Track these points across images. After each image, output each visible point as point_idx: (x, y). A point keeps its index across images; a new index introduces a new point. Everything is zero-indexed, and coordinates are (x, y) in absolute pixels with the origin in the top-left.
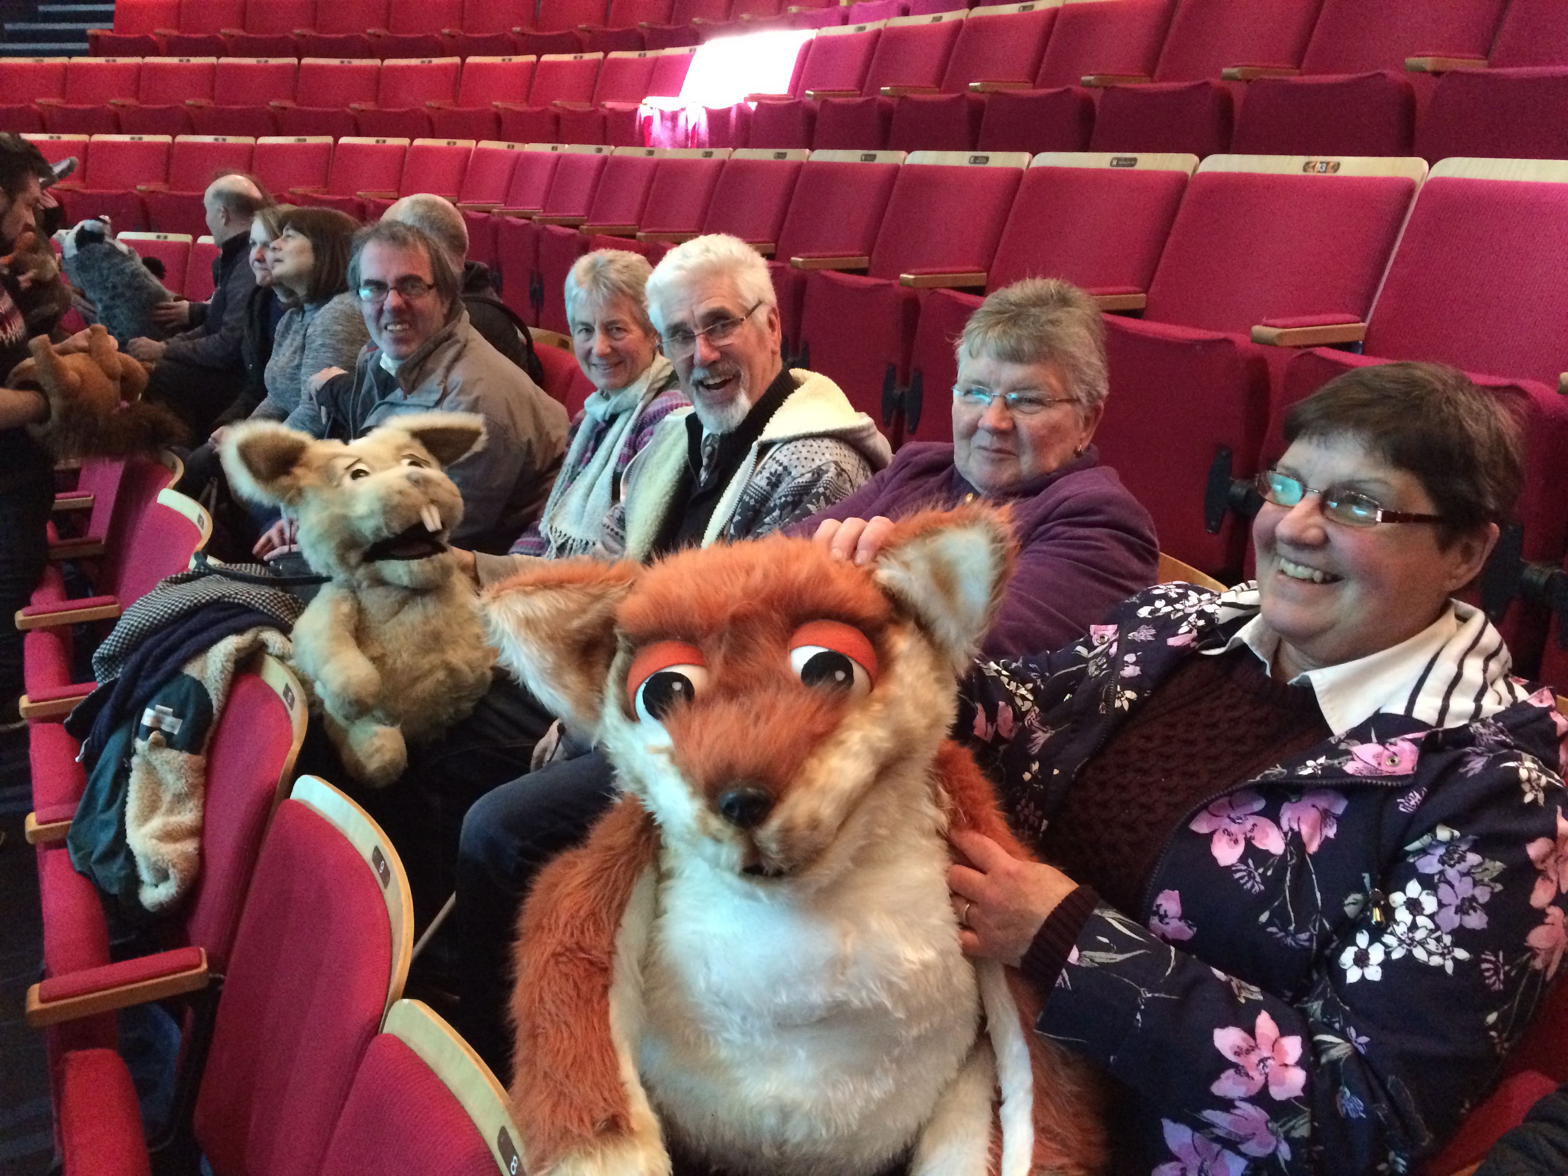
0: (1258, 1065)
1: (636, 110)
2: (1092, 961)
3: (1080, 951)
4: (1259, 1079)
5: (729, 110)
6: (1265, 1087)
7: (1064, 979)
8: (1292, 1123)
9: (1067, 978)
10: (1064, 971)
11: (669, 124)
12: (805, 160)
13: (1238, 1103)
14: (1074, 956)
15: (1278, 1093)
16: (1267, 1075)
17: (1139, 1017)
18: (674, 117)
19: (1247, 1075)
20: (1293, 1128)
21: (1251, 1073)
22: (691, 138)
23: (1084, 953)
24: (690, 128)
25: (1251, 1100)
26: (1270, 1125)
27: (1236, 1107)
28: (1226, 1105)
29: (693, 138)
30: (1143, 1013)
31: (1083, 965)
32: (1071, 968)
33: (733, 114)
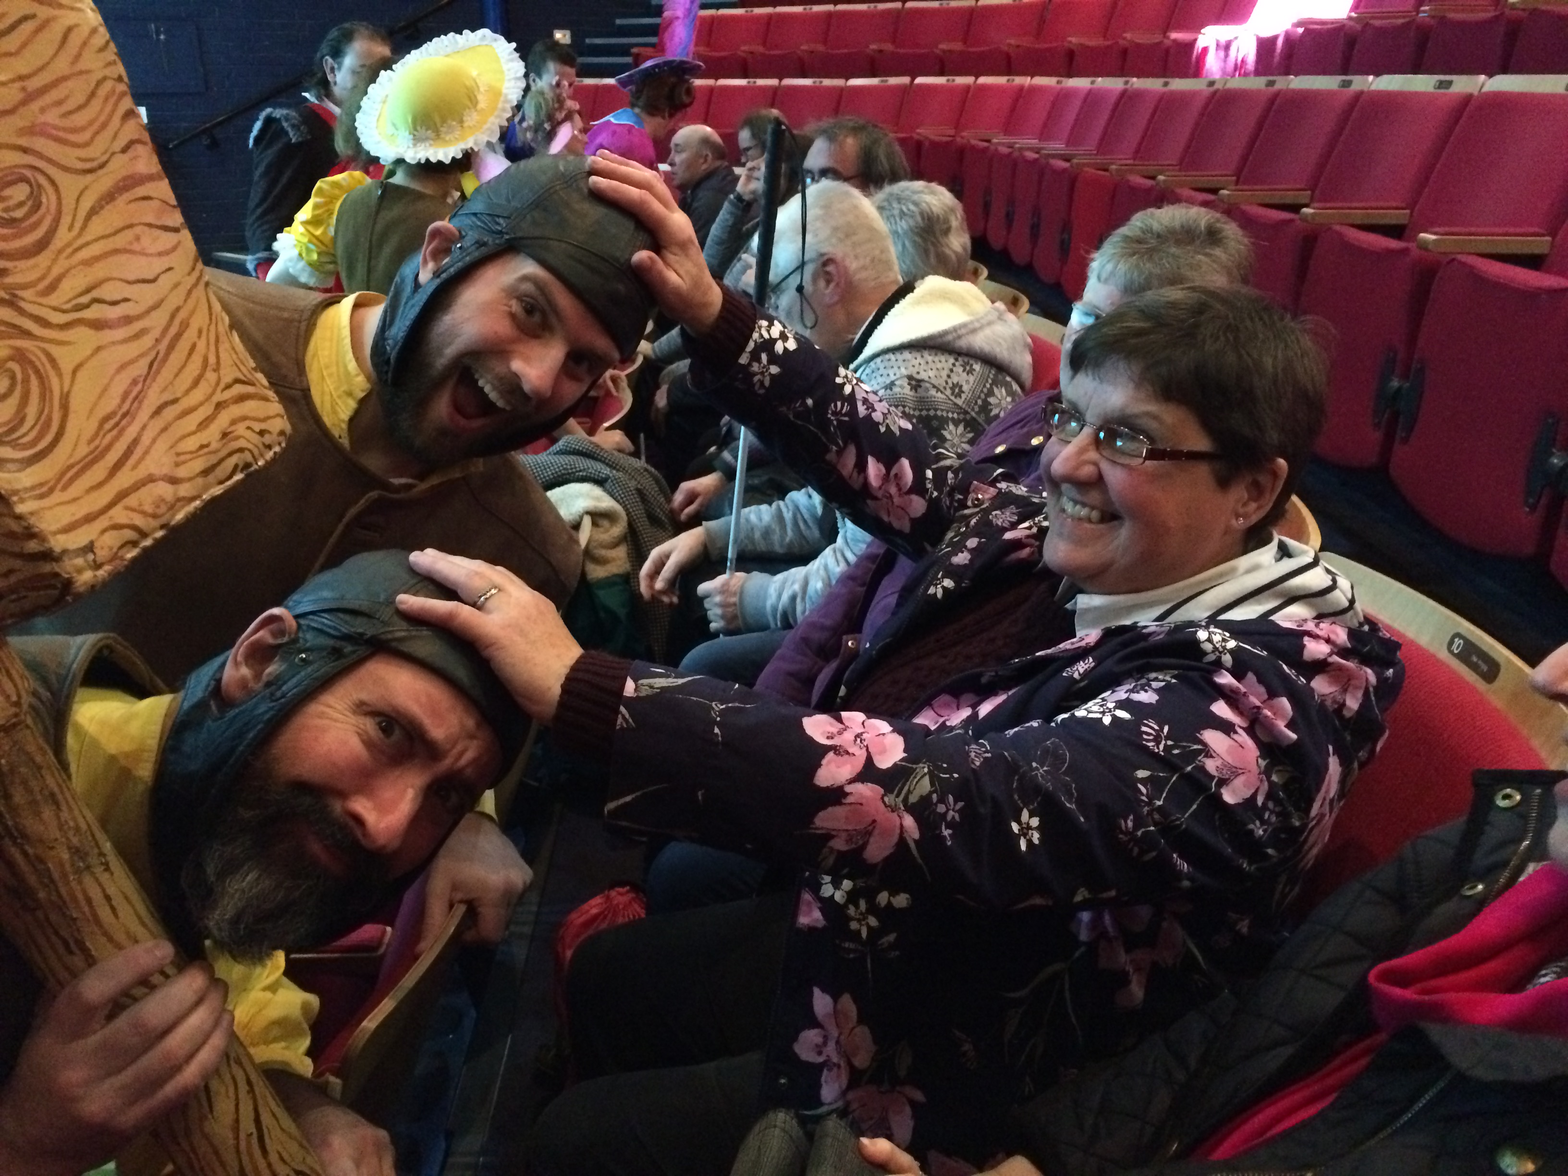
0: (855, 740)
1: (1195, 40)
2: (651, 687)
3: (635, 681)
4: (861, 755)
5: (1275, 38)
6: (869, 760)
7: (624, 717)
8: (906, 788)
9: (627, 716)
10: (622, 709)
11: (1222, 54)
12: (1366, 89)
13: (848, 789)
14: (630, 688)
15: (884, 763)
16: (867, 747)
17: (717, 730)
18: (1227, 47)
19: (848, 753)
20: (909, 792)
21: (851, 751)
22: (1239, 68)
23: (640, 682)
24: (1240, 59)
25: (860, 778)
26: (886, 799)
27: (847, 794)
28: (836, 795)
29: (1241, 67)
30: (720, 725)
31: (641, 695)
32: (630, 703)
33: (1280, 42)
